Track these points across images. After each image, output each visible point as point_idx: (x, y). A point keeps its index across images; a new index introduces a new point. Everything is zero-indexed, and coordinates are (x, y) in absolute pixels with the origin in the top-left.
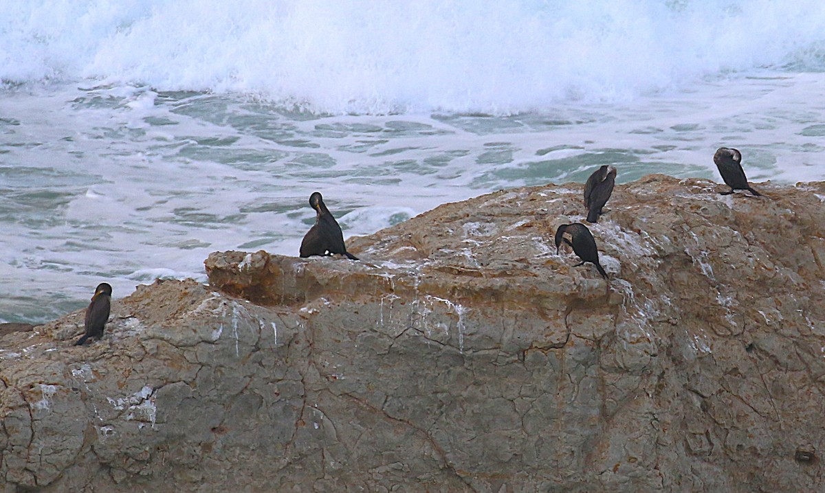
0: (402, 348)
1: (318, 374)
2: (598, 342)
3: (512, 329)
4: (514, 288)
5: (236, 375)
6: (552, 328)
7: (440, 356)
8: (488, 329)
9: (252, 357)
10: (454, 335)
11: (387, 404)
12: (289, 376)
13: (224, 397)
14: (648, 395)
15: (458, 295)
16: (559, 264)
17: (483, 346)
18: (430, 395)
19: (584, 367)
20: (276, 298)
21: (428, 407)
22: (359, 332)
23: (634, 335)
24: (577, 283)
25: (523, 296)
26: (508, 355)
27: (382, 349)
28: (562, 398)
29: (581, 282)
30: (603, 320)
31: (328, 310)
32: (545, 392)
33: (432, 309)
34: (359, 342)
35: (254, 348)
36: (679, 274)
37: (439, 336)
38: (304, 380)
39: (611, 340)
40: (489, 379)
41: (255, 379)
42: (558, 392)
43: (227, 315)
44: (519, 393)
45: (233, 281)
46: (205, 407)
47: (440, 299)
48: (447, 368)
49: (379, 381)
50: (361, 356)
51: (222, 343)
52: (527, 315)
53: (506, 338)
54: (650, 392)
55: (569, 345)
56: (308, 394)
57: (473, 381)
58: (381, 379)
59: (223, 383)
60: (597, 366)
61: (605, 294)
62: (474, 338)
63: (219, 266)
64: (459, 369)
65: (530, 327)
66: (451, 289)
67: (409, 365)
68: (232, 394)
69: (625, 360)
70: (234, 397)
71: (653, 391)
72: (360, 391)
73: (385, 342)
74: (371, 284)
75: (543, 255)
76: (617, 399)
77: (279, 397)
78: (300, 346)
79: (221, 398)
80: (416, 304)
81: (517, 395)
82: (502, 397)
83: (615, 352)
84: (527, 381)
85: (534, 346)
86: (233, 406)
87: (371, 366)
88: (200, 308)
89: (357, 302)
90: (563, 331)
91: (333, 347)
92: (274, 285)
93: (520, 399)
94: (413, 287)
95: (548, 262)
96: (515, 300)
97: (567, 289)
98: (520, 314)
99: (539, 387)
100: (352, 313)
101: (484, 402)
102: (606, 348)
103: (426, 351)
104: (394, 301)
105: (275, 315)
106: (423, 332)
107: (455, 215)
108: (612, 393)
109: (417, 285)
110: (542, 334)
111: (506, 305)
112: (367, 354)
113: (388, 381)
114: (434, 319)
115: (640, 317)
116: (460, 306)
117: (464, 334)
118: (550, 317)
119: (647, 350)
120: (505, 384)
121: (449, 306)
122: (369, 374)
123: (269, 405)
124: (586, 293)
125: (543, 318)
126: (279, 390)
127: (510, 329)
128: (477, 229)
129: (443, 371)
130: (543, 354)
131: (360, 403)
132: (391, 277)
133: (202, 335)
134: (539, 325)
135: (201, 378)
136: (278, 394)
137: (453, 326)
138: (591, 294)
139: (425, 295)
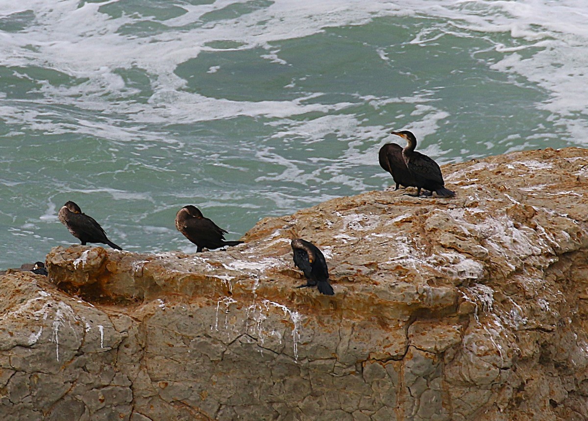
0: (235, 355)
1: (149, 379)
2: (441, 354)
3: (348, 339)
4: (354, 296)
5: (57, 380)
6: (391, 339)
7: (274, 365)
8: (323, 338)
9: (74, 362)
10: (287, 344)
11: (220, 413)
12: (115, 382)
13: (41, 404)
14: (499, 409)
15: (298, 301)
16: (407, 271)
17: (318, 355)
18: (266, 405)
19: (425, 380)
20: (113, 297)
21: (264, 417)
22: (193, 337)
23: (481, 348)
24: (420, 293)
25: (362, 304)
26: (344, 366)
27: (215, 355)
28: (401, 411)
29: (425, 291)
30: (449, 331)
31: (162, 312)
32: (384, 405)
33: (268, 315)
34: (192, 347)
35: (76, 352)
36: (580, 271)
37: (272, 344)
38: (134, 386)
39: (457, 352)
40: (326, 390)
41: (78, 385)
42: (398, 405)
43: (48, 318)
44: (358, 406)
45: (70, 278)
46: (18, 414)
47: (278, 305)
48: (281, 377)
49: (212, 388)
50: (194, 362)
51: (40, 347)
52: (365, 324)
53: (341, 348)
54: (501, 407)
55: (408, 358)
56: (137, 400)
57: (309, 392)
58: (214, 387)
59: (39, 389)
60: (441, 379)
61: (453, 303)
62: (309, 347)
63: (55, 262)
64: (295, 379)
65: (368, 338)
66: (290, 294)
67: (243, 373)
68: (51, 400)
69: (471, 373)
70: (53, 404)
71: (506, 405)
72: (191, 399)
73: (218, 348)
74: (210, 286)
75: (398, 259)
76: (465, 414)
77: (104, 404)
78: (130, 350)
79: (38, 404)
80: (252, 309)
81: (356, 407)
82: (341, 409)
83: (461, 365)
84: (365, 393)
85: (371, 358)
86: (52, 413)
87: (204, 373)
88: (23, 308)
89: (192, 305)
90: (402, 343)
91: (166, 352)
92: (111, 284)
93: (358, 411)
94: (251, 291)
95: (398, 267)
96: (354, 309)
97: (409, 298)
98: (357, 324)
99: (377, 400)
100: (187, 317)
101: (321, 413)
102: (452, 360)
103: (260, 359)
104: (230, 305)
105: (104, 317)
106: (256, 340)
107: (351, 203)
108: (459, 407)
109: (255, 289)
110: (380, 345)
111: (345, 313)
112: (201, 360)
113: (221, 389)
114: (269, 326)
115: (494, 327)
116: (297, 313)
117: (298, 343)
118: (390, 327)
119: (496, 363)
120: (343, 396)
121: (285, 312)
122: (203, 381)
123: (92, 413)
124: (432, 302)
125: (383, 328)
126: (104, 396)
127: (346, 339)
128: (359, 222)
129: (278, 381)
130: (381, 366)
131: (192, 411)
132: (229, 279)
133: (17, 339)
134: (379, 335)
135: (13, 384)
136: (102, 401)
137: (287, 334)
138: (437, 303)
139: (263, 300)
